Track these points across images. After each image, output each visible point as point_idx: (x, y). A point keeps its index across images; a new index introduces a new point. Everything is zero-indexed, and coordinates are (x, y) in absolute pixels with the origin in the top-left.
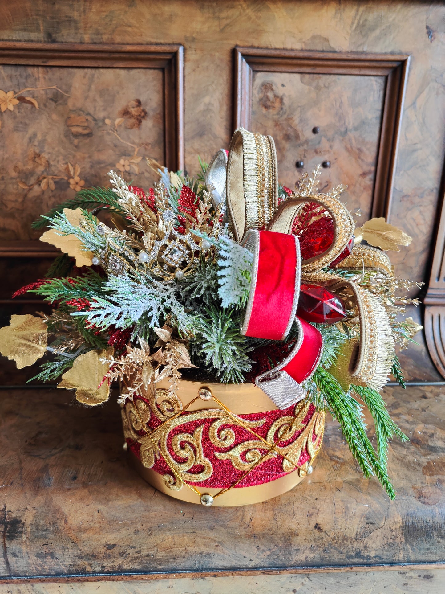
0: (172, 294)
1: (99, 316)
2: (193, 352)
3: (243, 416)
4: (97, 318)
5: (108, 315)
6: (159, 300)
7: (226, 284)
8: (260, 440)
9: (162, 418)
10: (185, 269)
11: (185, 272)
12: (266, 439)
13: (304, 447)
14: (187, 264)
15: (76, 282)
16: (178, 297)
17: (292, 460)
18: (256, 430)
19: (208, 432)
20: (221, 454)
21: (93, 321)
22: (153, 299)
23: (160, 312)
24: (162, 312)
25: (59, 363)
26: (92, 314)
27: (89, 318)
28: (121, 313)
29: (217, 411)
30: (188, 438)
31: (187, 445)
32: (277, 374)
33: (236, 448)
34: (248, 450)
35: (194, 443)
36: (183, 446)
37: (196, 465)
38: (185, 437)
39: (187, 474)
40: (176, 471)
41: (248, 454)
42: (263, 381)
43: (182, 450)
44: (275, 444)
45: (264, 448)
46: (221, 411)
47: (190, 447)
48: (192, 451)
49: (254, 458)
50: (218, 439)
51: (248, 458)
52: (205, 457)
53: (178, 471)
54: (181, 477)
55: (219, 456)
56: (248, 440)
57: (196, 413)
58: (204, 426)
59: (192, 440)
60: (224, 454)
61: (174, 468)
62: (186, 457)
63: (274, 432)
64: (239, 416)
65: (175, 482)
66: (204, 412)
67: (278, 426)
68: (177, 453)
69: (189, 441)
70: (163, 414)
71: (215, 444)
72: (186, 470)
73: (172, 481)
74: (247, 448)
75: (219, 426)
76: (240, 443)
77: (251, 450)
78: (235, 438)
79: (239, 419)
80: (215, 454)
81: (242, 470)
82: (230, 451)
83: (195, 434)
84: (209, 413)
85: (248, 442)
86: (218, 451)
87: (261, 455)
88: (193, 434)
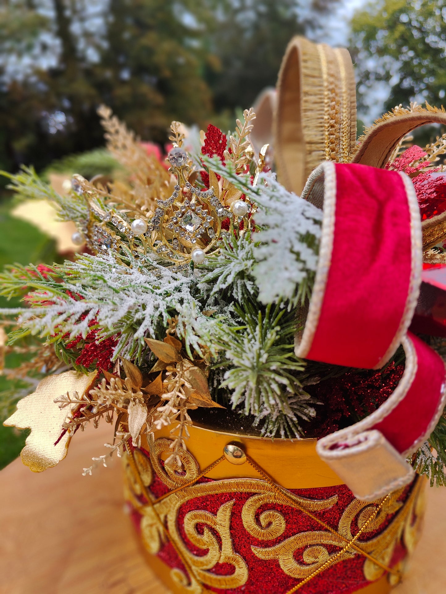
0: (185, 285)
1: (40, 316)
3: (299, 493)
7: (269, 258)
8: (326, 530)
9: (168, 483)
10: (208, 248)
11: (207, 253)
12: (336, 528)
13: (399, 540)
14: (210, 240)
16: (194, 291)
17: (380, 562)
18: (321, 515)
19: (240, 512)
20: (261, 549)
22: (149, 291)
24: (161, 313)
26: (27, 313)
28: (86, 313)
29: (254, 481)
30: (207, 518)
31: (206, 530)
32: (361, 437)
33: (287, 541)
34: (306, 547)
35: (217, 528)
36: (199, 529)
37: (221, 562)
38: (203, 516)
39: (208, 574)
40: (190, 567)
41: (305, 553)
42: (334, 447)
43: (199, 537)
44: (353, 536)
45: (335, 543)
46: (261, 482)
47: (210, 533)
48: (214, 540)
49: (317, 560)
50: (257, 527)
51: (307, 558)
52: (236, 552)
53: (193, 568)
54: (198, 578)
55: (259, 552)
56: (308, 531)
57: (220, 482)
58: (234, 504)
59: (215, 524)
60: (267, 549)
61: (187, 562)
62: (205, 547)
63: (352, 517)
64: (294, 491)
65: (189, 584)
66: (232, 481)
67: (358, 510)
68: (191, 540)
69: (209, 523)
70: (169, 477)
71: (252, 533)
72: (205, 567)
73: (185, 582)
74: (305, 543)
75: (258, 505)
76: (294, 534)
77: (311, 546)
78: (284, 526)
79: (294, 497)
80: (253, 548)
81: (297, 576)
82: (277, 546)
83: (218, 514)
84: (242, 484)
85: (307, 533)
86: (257, 545)
87: (330, 553)
88: (215, 514)
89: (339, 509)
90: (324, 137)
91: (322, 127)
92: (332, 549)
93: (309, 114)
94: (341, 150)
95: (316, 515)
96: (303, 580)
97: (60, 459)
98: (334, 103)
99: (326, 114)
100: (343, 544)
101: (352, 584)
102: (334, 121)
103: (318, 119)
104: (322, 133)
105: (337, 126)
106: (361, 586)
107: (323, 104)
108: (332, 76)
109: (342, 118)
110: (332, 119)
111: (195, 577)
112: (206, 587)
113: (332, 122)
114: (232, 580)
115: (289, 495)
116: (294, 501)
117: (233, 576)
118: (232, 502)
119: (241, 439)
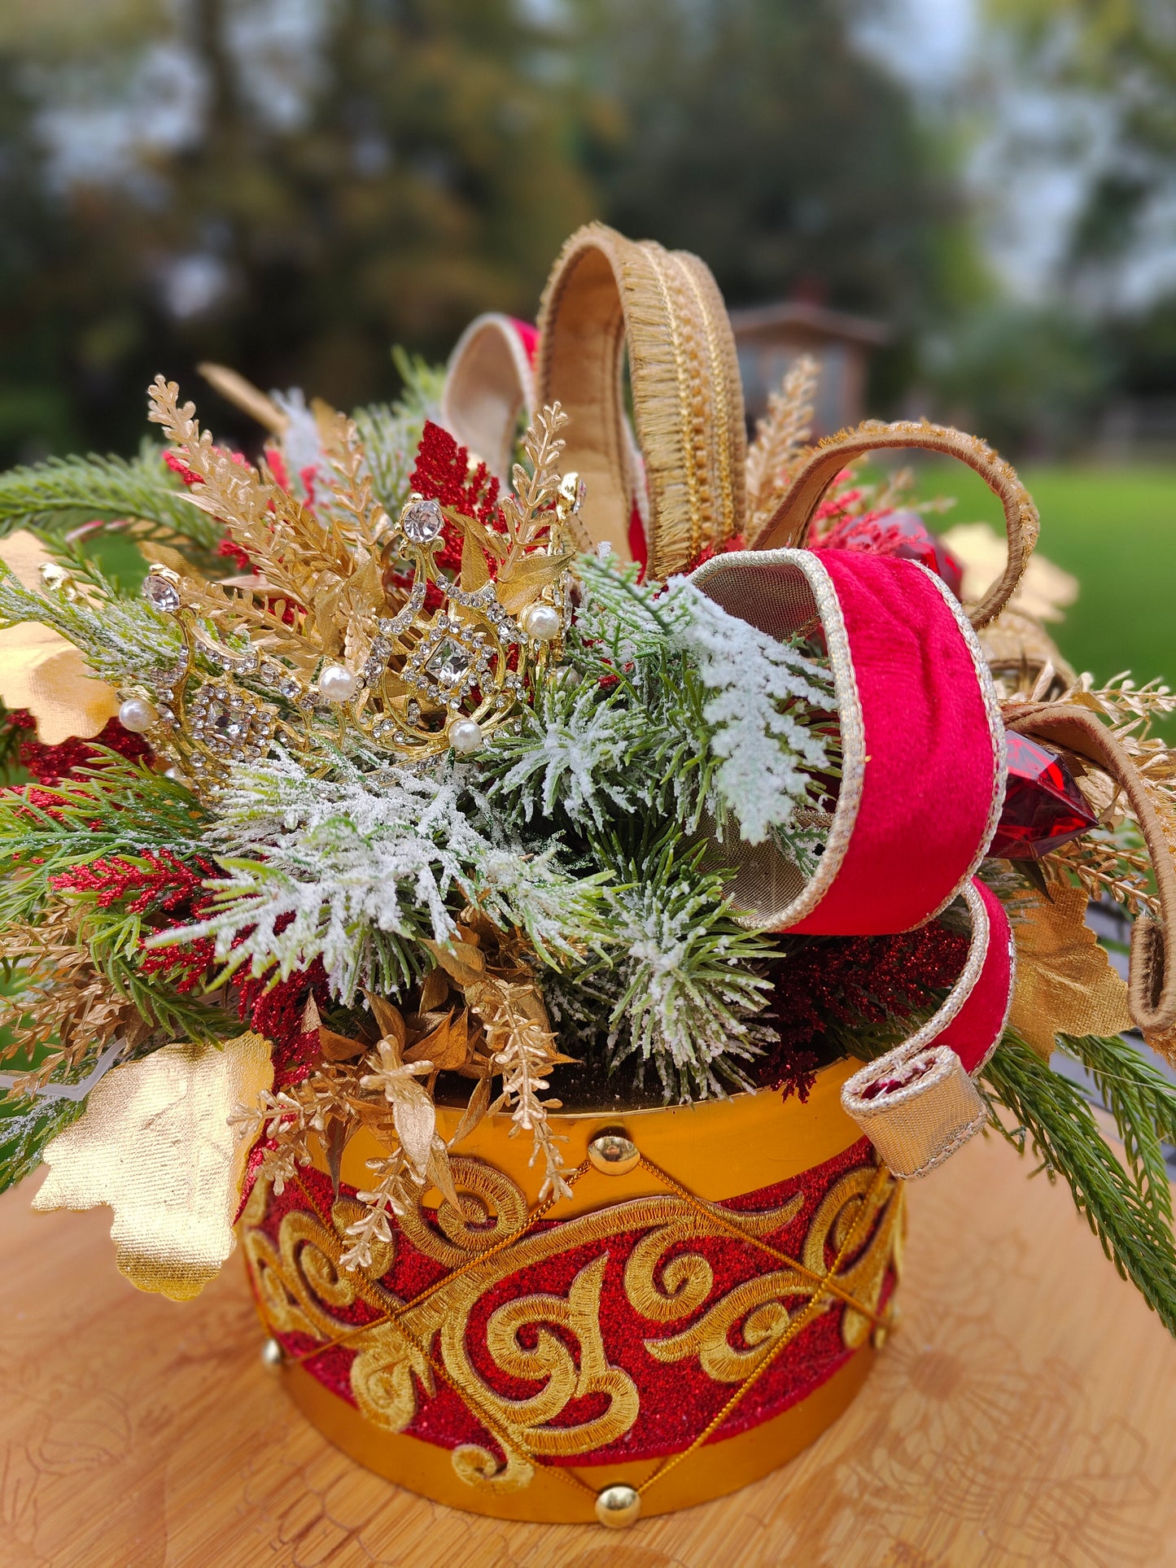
0: (451, 806)
1: (252, 930)
2: (555, 1010)
3: (737, 1204)
4: (249, 942)
5: (283, 922)
6: (428, 837)
7: (736, 753)
8: (785, 1267)
9: (445, 1255)
10: (478, 715)
11: (478, 724)
12: (799, 1258)
14: (484, 698)
15: (60, 803)
17: (866, 1305)
18: (773, 1240)
19: (621, 1276)
20: (662, 1343)
21: (236, 958)
22: (410, 834)
23: (445, 882)
24: (453, 879)
25: (21, 1119)
26: (227, 928)
27: (221, 950)
28: (327, 907)
29: (653, 1202)
30: (548, 1308)
31: (543, 1334)
32: (919, 1062)
33: (714, 1311)
34: (749, 1313)
35: (571, 1323)
36: (526, 1338)
37: (579, 1395)
38: (535, 1306)
39: (547, 1433)
40: (503, 1430)
41: (750, 1323)
42: (871, 1093)
43: (526, 1355)
44: (828, 1267)
45: (801, 1290)
46: (668, 1201)
47: (554, 1340)
48: (564, 1351)
49: (769, 1332)
50: (656, 1296)
51: (750, 1336)
52: (611, 1363)
53: (512, 1428)
54: (525, 1448)
55: (660, 1350)
56: (751, 1278)
57: (581, 1222)
58: (609, 1260)
59: (567, 1315)
60: (677, 1338)
61: (496, 1422)
62: (540, 1375)
63: (826, 1231)
64: (726, 1204)
65: (502, 1468)
66: (608, 1212)
67: (836, 1211)
68: (506, 1368)
69: (552, 1318)
70: (448, 1241)
71: (647, 1315)
72: (542, 1418)
73: (491, 1465)
74: (748, 1305)
75: (660, 1250)
76: (725, 1294)
77: (759, 1307)
78: (710, 1279)
79: (728, 1215)
80: (648, 1345)
81: (733, 1378)
82: (696, 1327)
83: (573, 1291)
84: (630, 1214)
85: (751, 1283)
86: (656, 1336)
87: (790, 1312)
88: (565, 1295)
89: (805, 1220)
90: (683, 453)
91: (678, 432)
92: (794, 1303)
93: (651, 404)
94: (718, 482)
95: (768, 1244)
96: (745, 1380)
97: (226, 1257)
98: (697, 382)
99: (684, 404)
100: (810, 1289)
101: (823, 1366)
102: (701, 420)
103: (670, 415)
104: (678, 446)
105: (707, 430)
106: (838, 1365)
107: (677, 383)
108: (687, 322)
109: (715, 413)
110: (697, 415)
111: (516, 1447)
112: (544, 1460)
113: (696, 421)
114: (604, 1426)
115: (720, 1213)
116: (730, 1222)
117: (606, 1418)
118: (604, 1259)
119: (621, 1119)
